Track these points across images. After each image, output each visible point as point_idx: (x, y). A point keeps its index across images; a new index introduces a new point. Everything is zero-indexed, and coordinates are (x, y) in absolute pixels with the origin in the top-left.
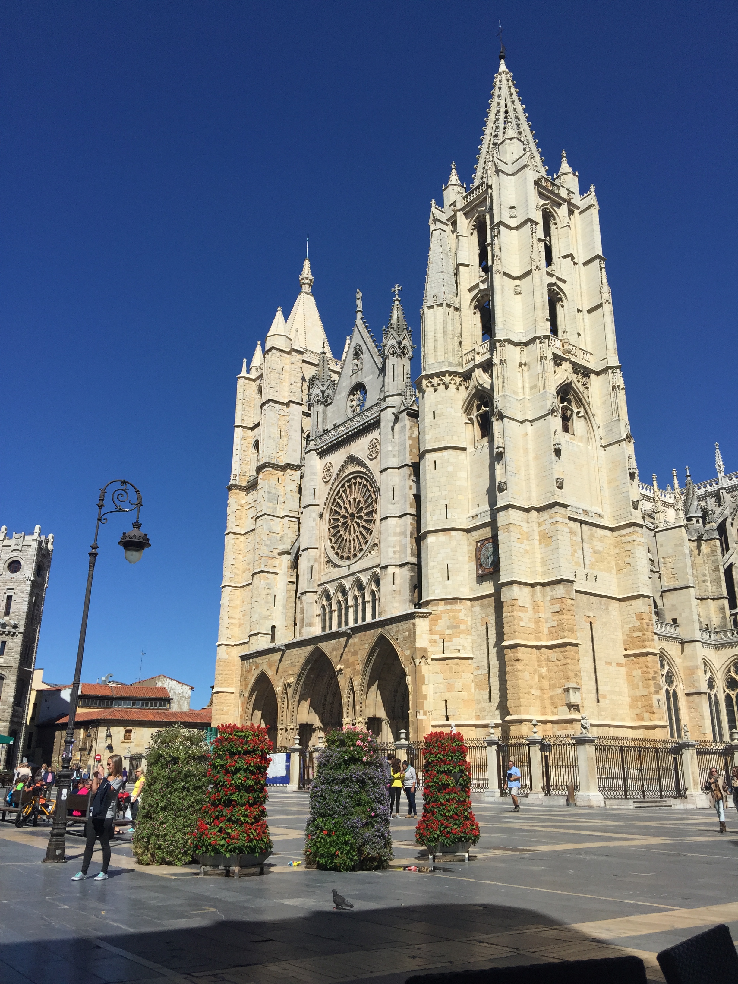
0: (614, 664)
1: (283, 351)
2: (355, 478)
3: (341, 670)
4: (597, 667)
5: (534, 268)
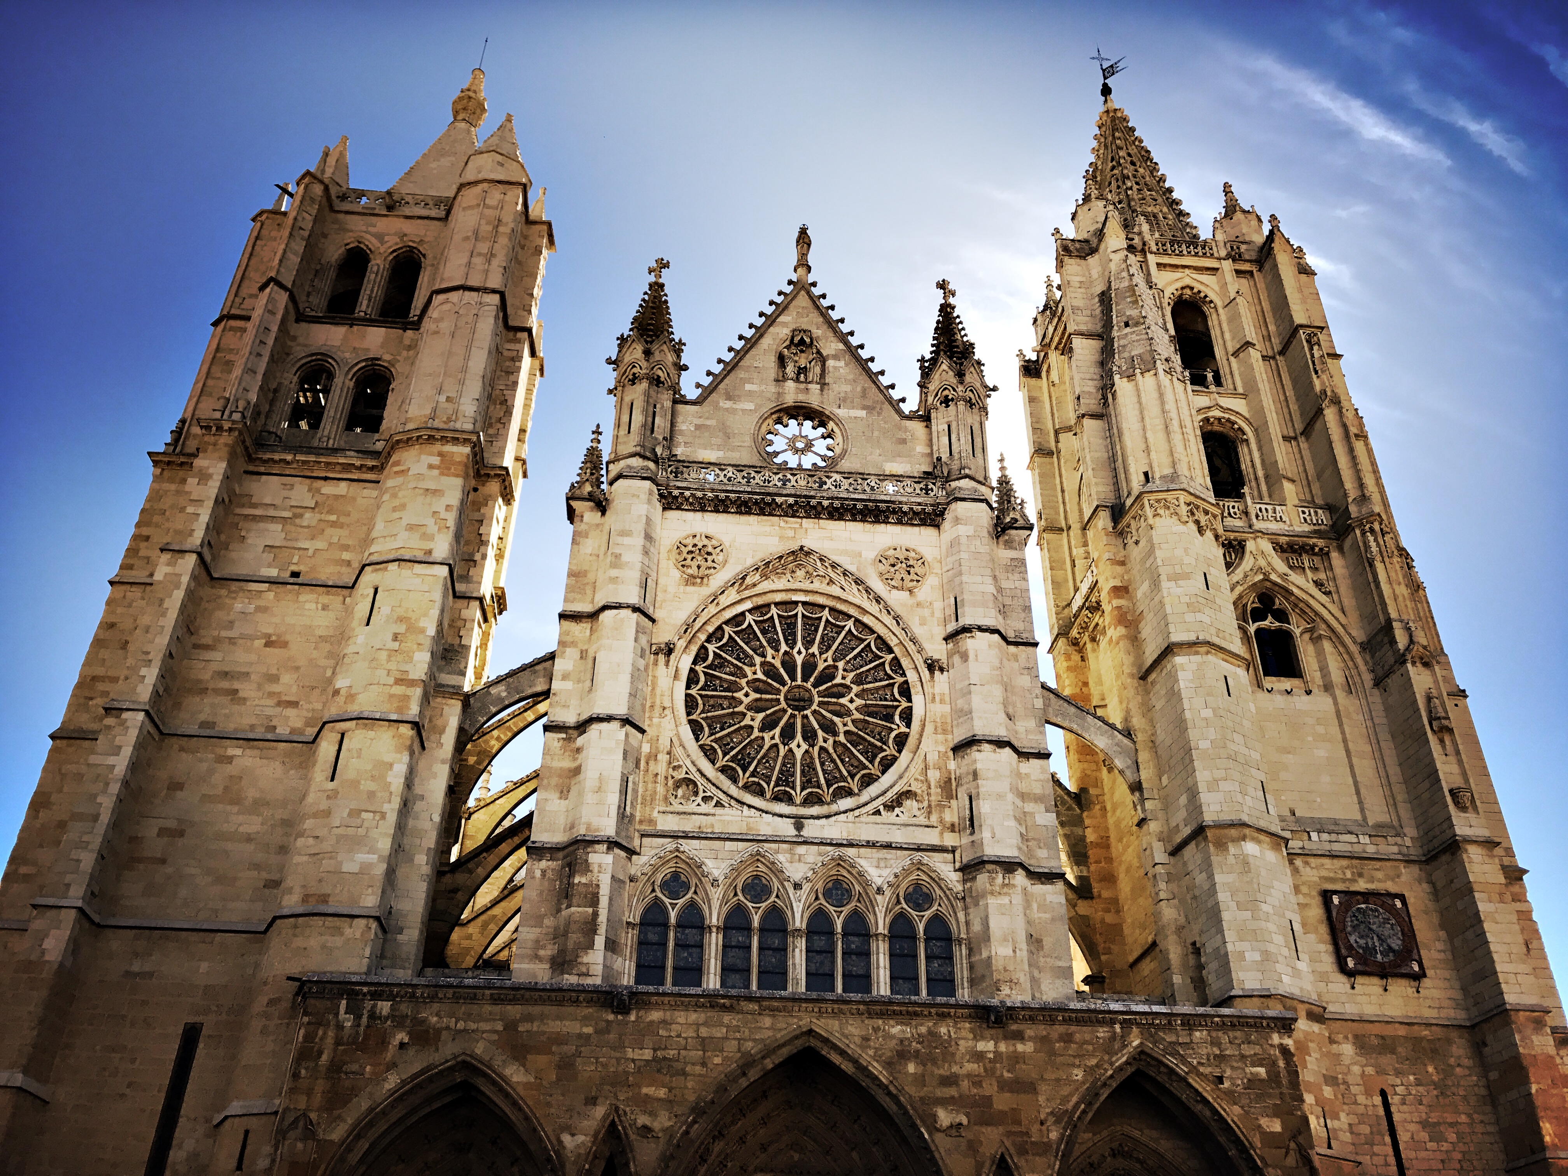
2: (815, 606)
3: (951, 1125)
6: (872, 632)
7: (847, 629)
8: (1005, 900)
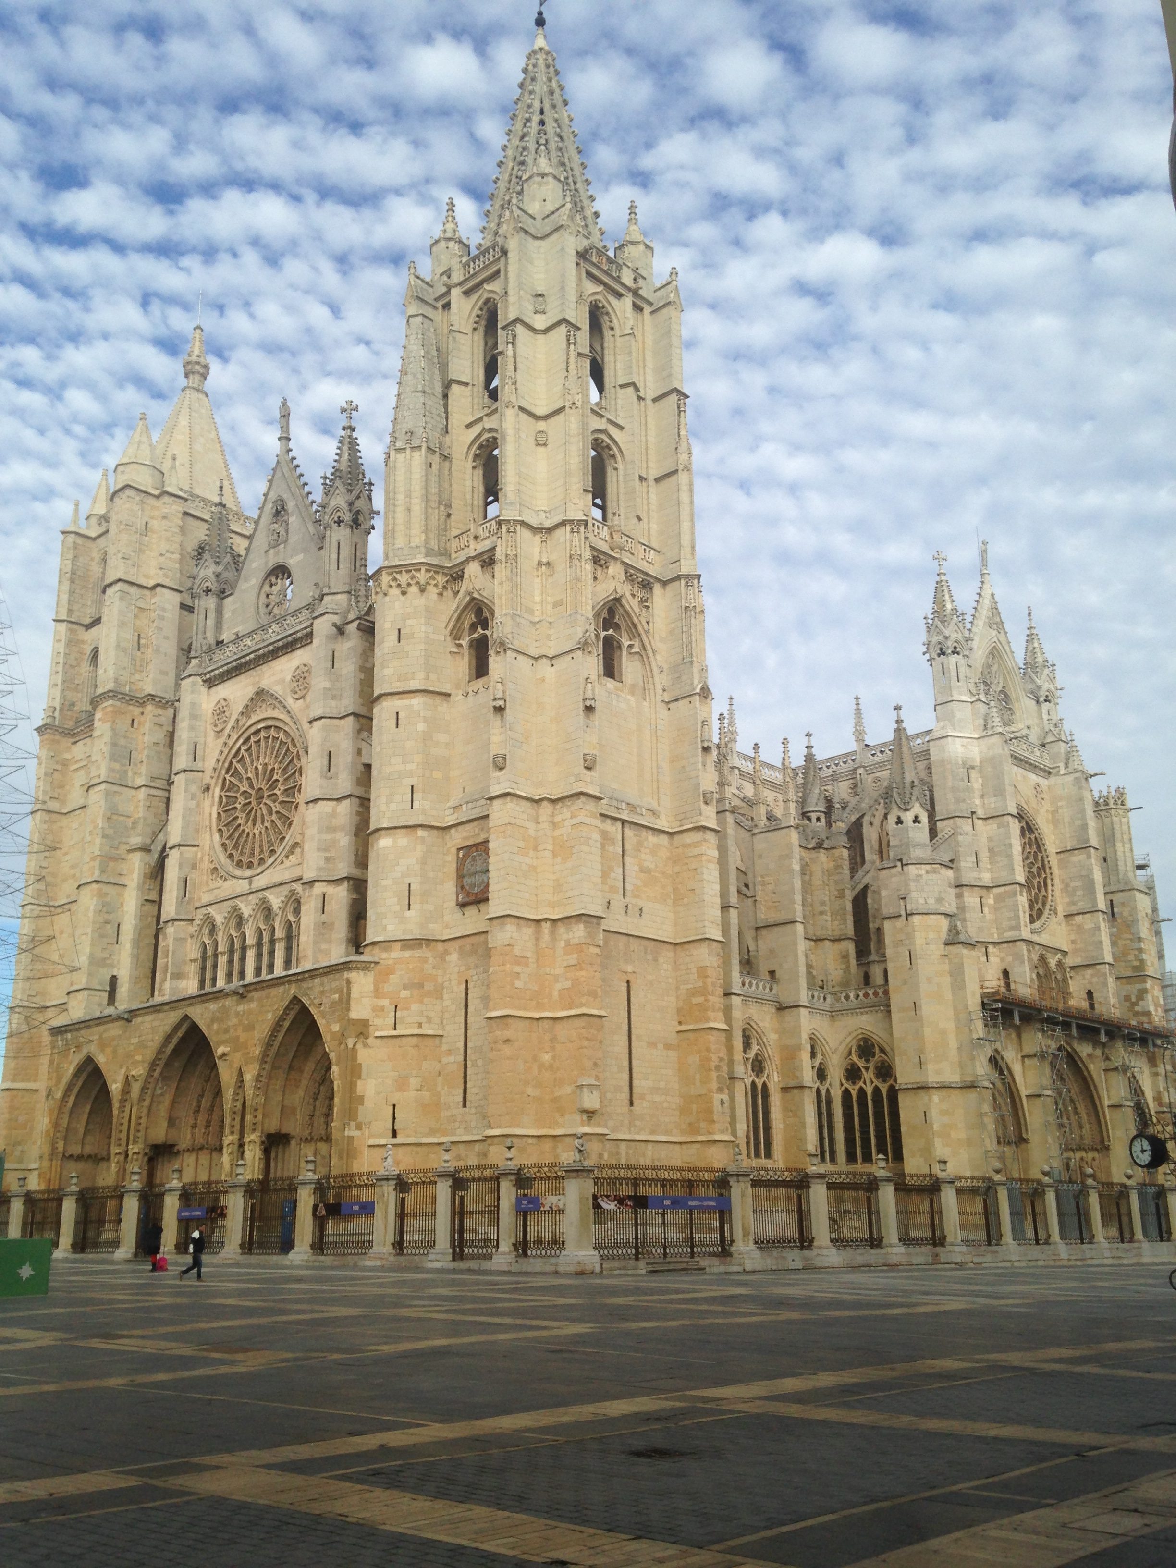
0: (660, 1046)
1: (146, 492)
2: (268, 728)
3: (224, 1055)
4: (634, 1051)
5: (568, 404)
6: (288, 734)
7: (280, 738)
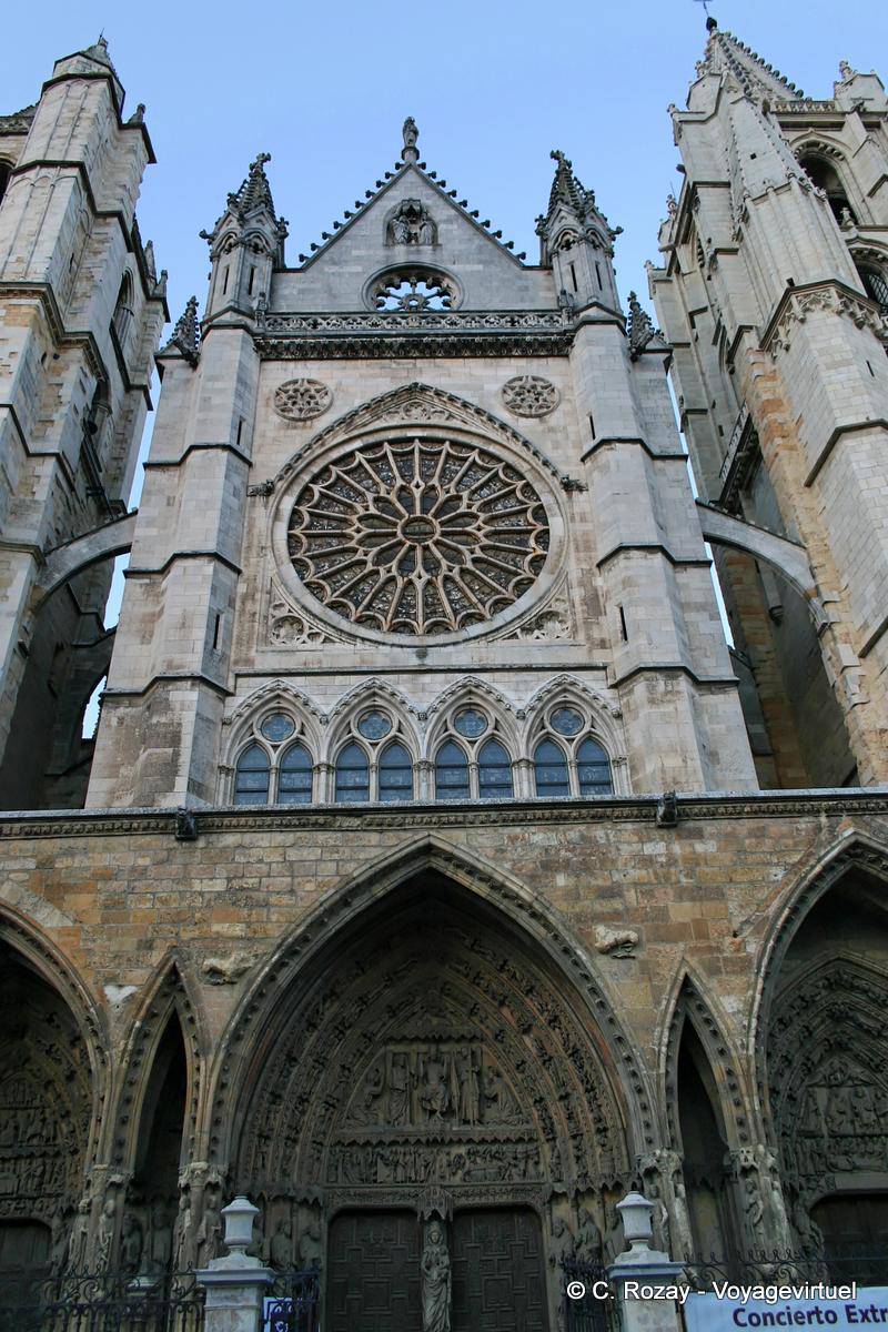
2: (433, 440)
3: (617, 945)
6: (499, 460)
7: (471, 459)
8: (671, 708)
